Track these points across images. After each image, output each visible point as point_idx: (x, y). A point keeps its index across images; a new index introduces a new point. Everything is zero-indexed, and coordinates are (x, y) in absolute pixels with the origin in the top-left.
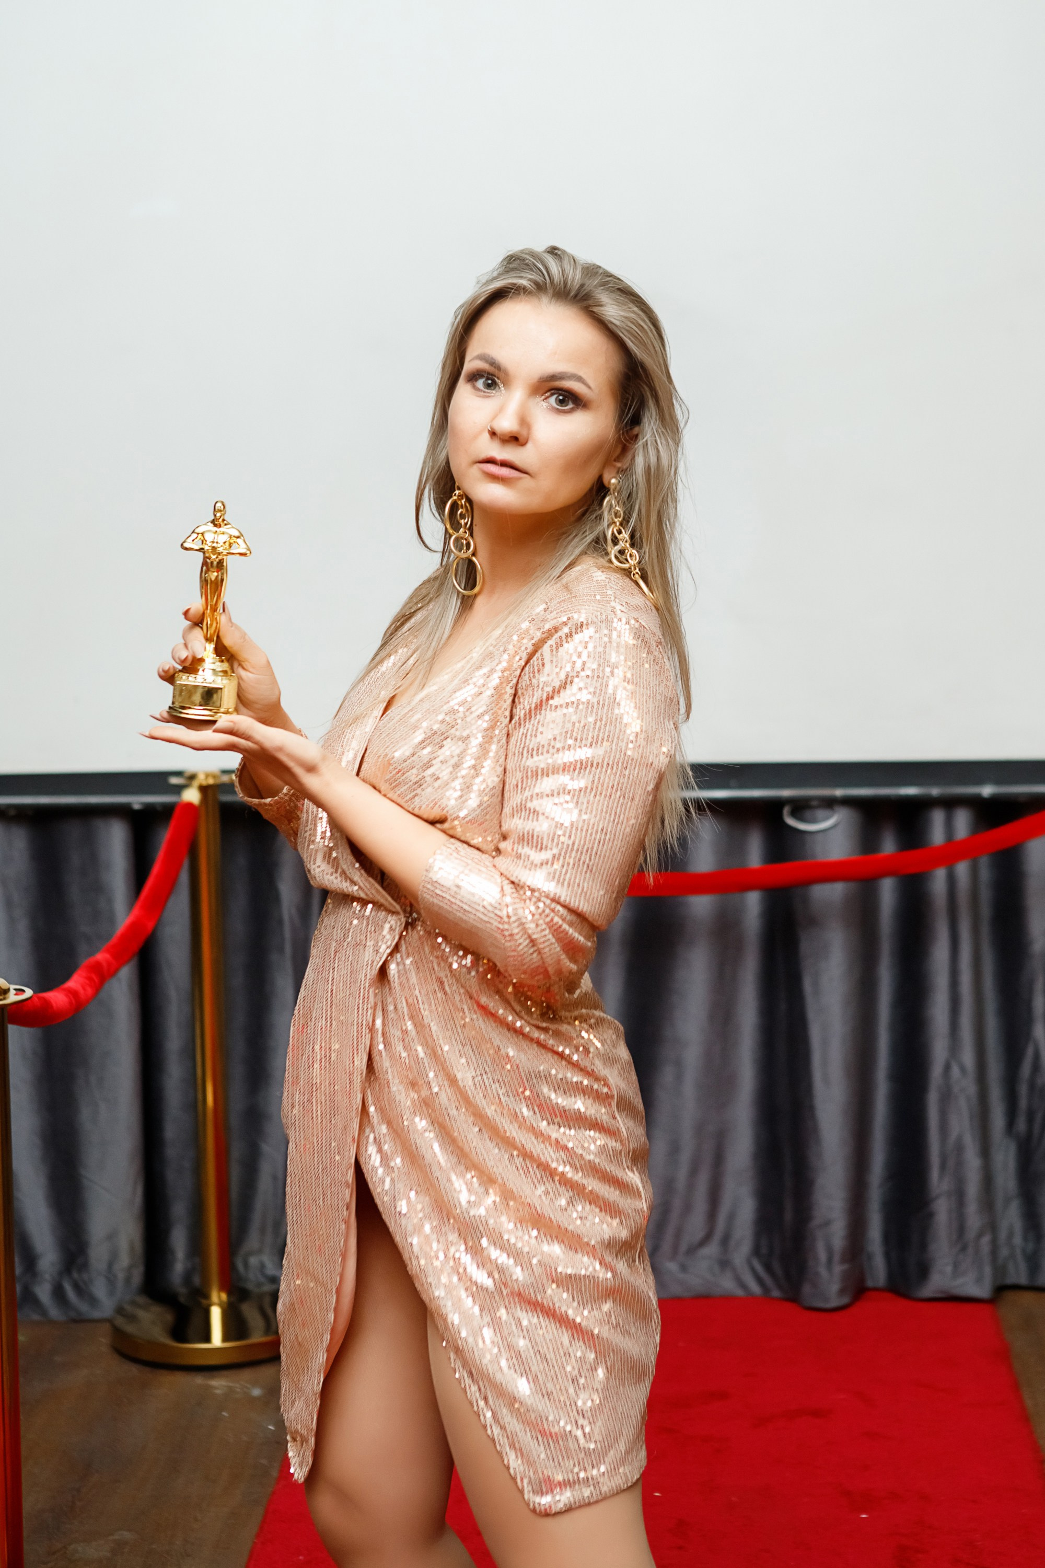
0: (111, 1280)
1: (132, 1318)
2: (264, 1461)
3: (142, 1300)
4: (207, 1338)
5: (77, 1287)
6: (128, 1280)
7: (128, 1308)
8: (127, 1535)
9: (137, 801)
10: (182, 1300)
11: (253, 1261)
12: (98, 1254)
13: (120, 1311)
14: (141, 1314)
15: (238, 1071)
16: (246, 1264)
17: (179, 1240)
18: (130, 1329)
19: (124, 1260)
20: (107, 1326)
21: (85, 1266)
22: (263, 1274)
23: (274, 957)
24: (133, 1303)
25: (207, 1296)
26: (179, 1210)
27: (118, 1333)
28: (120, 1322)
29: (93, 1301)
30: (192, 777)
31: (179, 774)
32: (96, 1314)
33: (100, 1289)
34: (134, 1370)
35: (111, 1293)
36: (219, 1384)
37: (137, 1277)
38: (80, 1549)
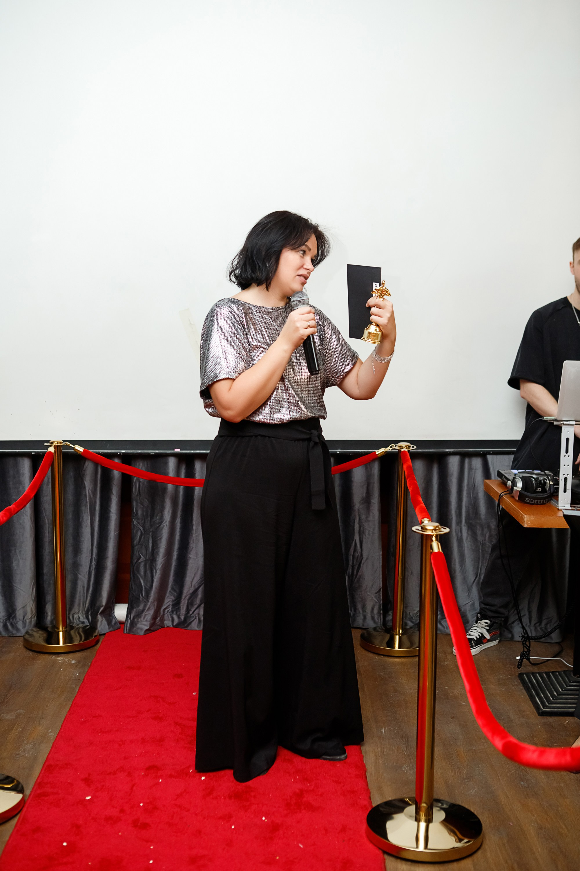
0: (24, 623)
1: (31, 636)
2: (74, 686)
3: (35, 629)
4: (58, 643)
5: (11, 624)
6: (30, 622)
7: (30, 632)
8: (22, 711)
9: (33, 451)
10: (49, 629)
11: (75, 616)
12: (19, 614)
13: (27, 633)
14: (35, 634)
15: (70, 549)
16: (73, 617)
17: (49, 608)
18: (30, 639)
19: (29, 615)
20: (22, 639)
21: (15, 617)
22: (80, 621)
23: (83, 508)
24: (32, 630)
25: (58, 628)
26: (49, 598)
27: (26, 640)
28: (27, 636)
29: (18, 630)
30: (52, 443)
31: (48, 442)
32: (19, 634)
33: (20, 625)
34: (31, 653)
35: (24, 627)
36: (60, 659)
37: (34, 621)
38: (4, 716)
